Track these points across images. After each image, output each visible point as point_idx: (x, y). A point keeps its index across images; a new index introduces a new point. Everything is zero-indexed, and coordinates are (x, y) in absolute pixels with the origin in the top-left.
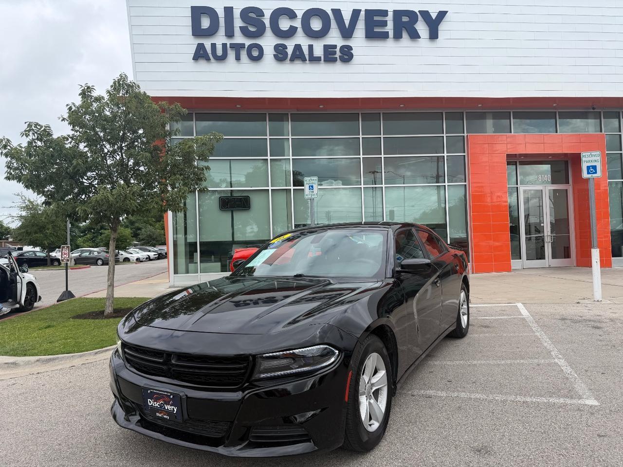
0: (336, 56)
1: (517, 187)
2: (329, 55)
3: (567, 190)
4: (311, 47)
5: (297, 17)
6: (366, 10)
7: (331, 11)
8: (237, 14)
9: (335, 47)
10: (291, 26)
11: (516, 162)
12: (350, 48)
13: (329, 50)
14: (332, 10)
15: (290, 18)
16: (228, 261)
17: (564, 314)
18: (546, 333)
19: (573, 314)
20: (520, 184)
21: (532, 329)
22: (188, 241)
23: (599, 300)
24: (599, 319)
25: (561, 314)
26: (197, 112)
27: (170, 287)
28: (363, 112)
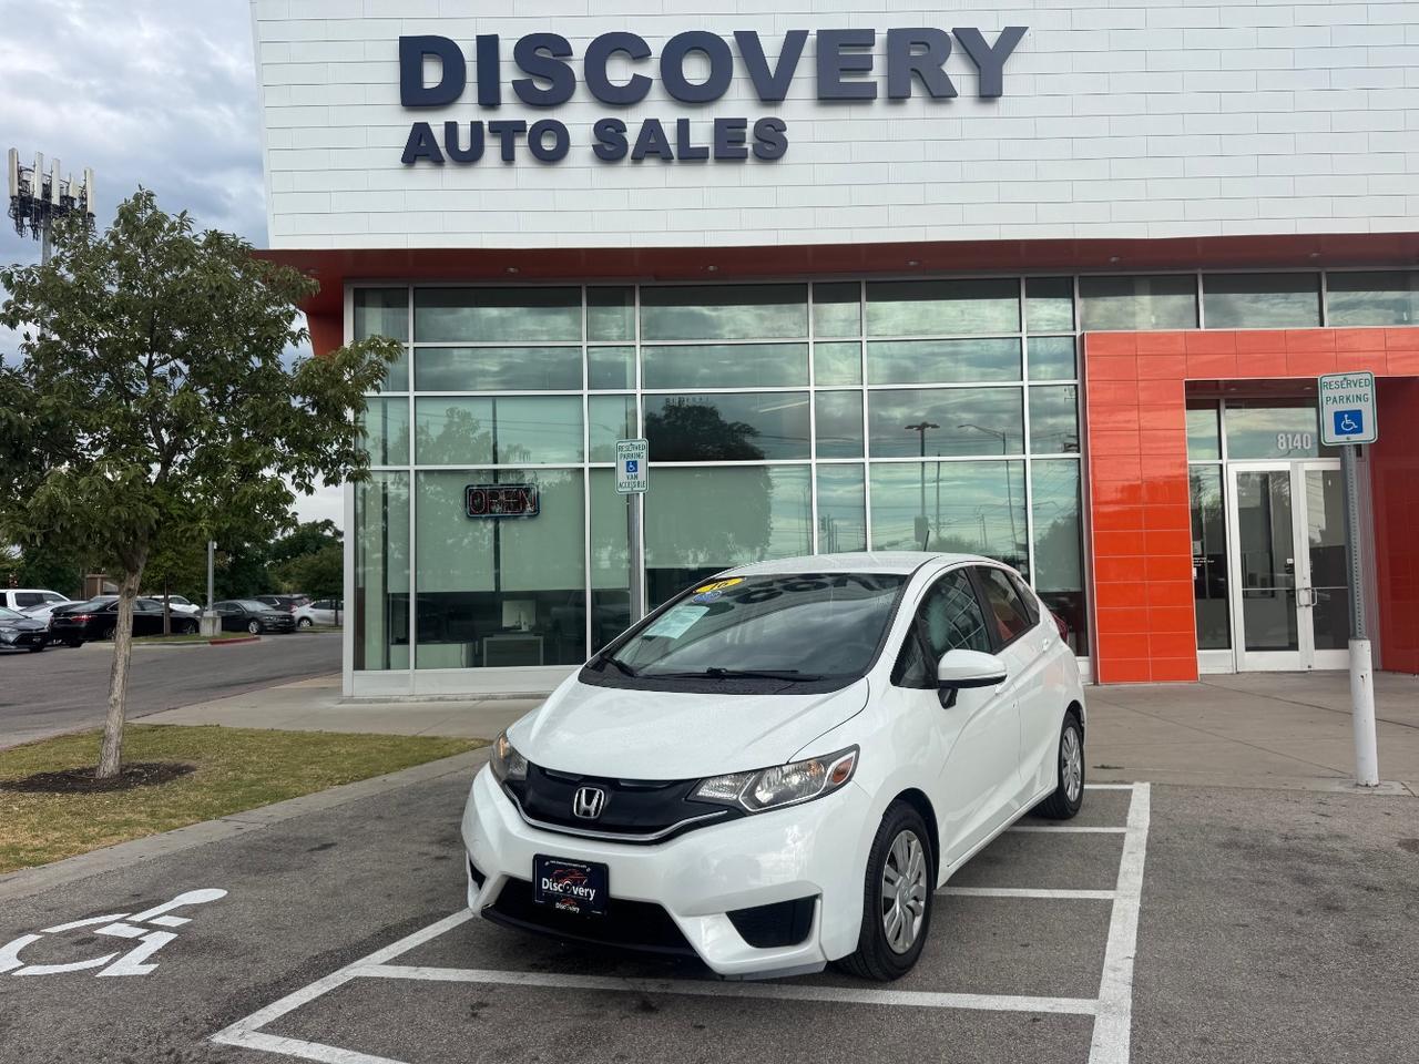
0: (746, 146)
1: (1221, 466)
2: (730, 145)
4: (683, 126)
5: (650, 54)
6: (818, 31)
7: (734, 38)
8: (506, 51)
9: (742, 123)
10: (635, 75)
11: (1218, 401)
12: (780, 125)
13: (729, 130)
14: (737, 34)
15: (634, 59)
16: (485, 640)
17: (1245, 826)
18: (1145, 892)
19: (1270, 826)
20: (1230, 457)
21: (1116, 875)
22: (390, 591)
23: (1370, 784)
24: (1334, 850)
25: (1235, 825)
26: (418, 285)
27: (342, 702)
28: (816, 280)
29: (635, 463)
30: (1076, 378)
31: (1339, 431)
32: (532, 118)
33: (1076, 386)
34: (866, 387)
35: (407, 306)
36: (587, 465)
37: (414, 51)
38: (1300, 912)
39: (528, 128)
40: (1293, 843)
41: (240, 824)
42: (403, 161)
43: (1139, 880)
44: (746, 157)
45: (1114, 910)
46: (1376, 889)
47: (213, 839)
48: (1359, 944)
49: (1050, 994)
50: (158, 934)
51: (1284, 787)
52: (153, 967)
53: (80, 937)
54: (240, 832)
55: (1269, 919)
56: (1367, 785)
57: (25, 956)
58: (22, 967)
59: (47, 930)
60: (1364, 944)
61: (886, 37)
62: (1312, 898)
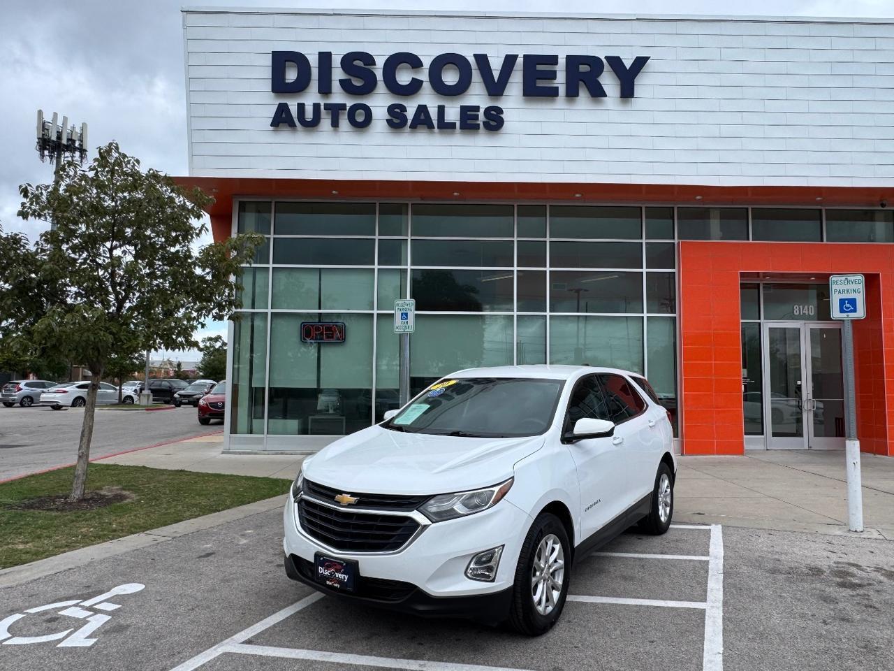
1: (760, 324)
2: (469, 120)
3: (840, 329)
4: (441, 110)
5: (422, 66)
6: (525, 56)
7: (473, 58)
8: (336, 62)
9: (477, 108)
10: (413, 78)
11: (759, 285)
12: (500, 111)
13: (468, 113)
14: (475, 55)
15: (413, 68)
16: (310, 417)
17: (783, 558)
18: (725, 603)
19: (799, 558)
20: (765, 319)
21: (706, 591)
22: (254, 385)
23: (858, 530)
25: (777, 557)
26: (278, 200)
27: (223, 453)
28: (519, 204)
29: (406, 314)
30: (674, 268)
31: (842, 311)
32: (349, 103)
33: (674, 273)
34: (548, 269)
35: (270, 212)
36: (375, 312)
37: (281, 60)
38: (825, 622)
39: (348, 108)
41: (155, 537)
42: (271, 125)
43: (720, 595)
44: (479, 129)
45: (707, 617)
46: (871, 607)
47: (138, 547)
48: (865, 647)
50: (99, 615)
51: (804, 531)
52: (93, 641)
53: (48, 616)
54: (155, 542)
55: (805, 628)
56: (856, 531)
57: (14, 630)
58: (9, 638)
59: (28, 611)
60: (868, 648)
61: (565, 60)
62: (832, 612)
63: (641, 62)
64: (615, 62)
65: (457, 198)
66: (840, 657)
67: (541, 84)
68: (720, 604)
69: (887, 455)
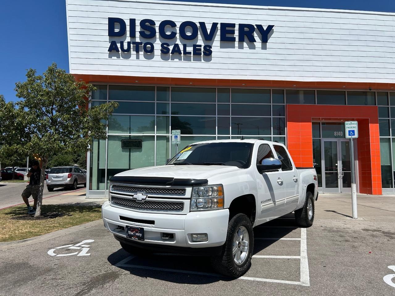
1: (320, 139)
2: (197, 51)
4: (185, 46)
5: (176, 26)
6: (221, 24)
7: (198, 24)
8: (138, 23)
9: (200, 46)
10: (172, 32)
11: (320, 123)
12: (210, 47)
13: (197, 47)
14: (200, 23)
15: (172, 27)
17: (328, 226)
18: (307, 238)
19: (333, 226)
20: (323, 137)
21: (300, 235)
22: (100, 168)
24: (347, 231)
25: (326, 226)
26: (110, 84)
27: (86, 199)
28: (218, 88)
29: (177, 136)
30: (284, 116)
31: (349, 135)
32: (144, 41)
33: (284, 118)
34: (231, 116)
35: (107, 89)
36: (156, 135)
37: (112, 22)
38: (340, 242)
39: (143, 44)
40: (339, 229)
42: (108, 51)
43: (306, 236)
44: (201, 55)
45: (301, 242)
46: (356, 238)
48: (352, 247)
49: (291, 255)
50: (85, 248)
52: (89, 254)
53: (65, 249)
55: (334, 243)
56: (355, 218)
58: (57, 255)
59: (57, 248)
60: (353, 247)
61: (238, 25)
62: (343, 239)
63: (270, 28)
64: (260, 27)
65: (191, 85)
66: (344, 249)
67: (228, 35)
68: (306, 238)
69: (372, 194)
